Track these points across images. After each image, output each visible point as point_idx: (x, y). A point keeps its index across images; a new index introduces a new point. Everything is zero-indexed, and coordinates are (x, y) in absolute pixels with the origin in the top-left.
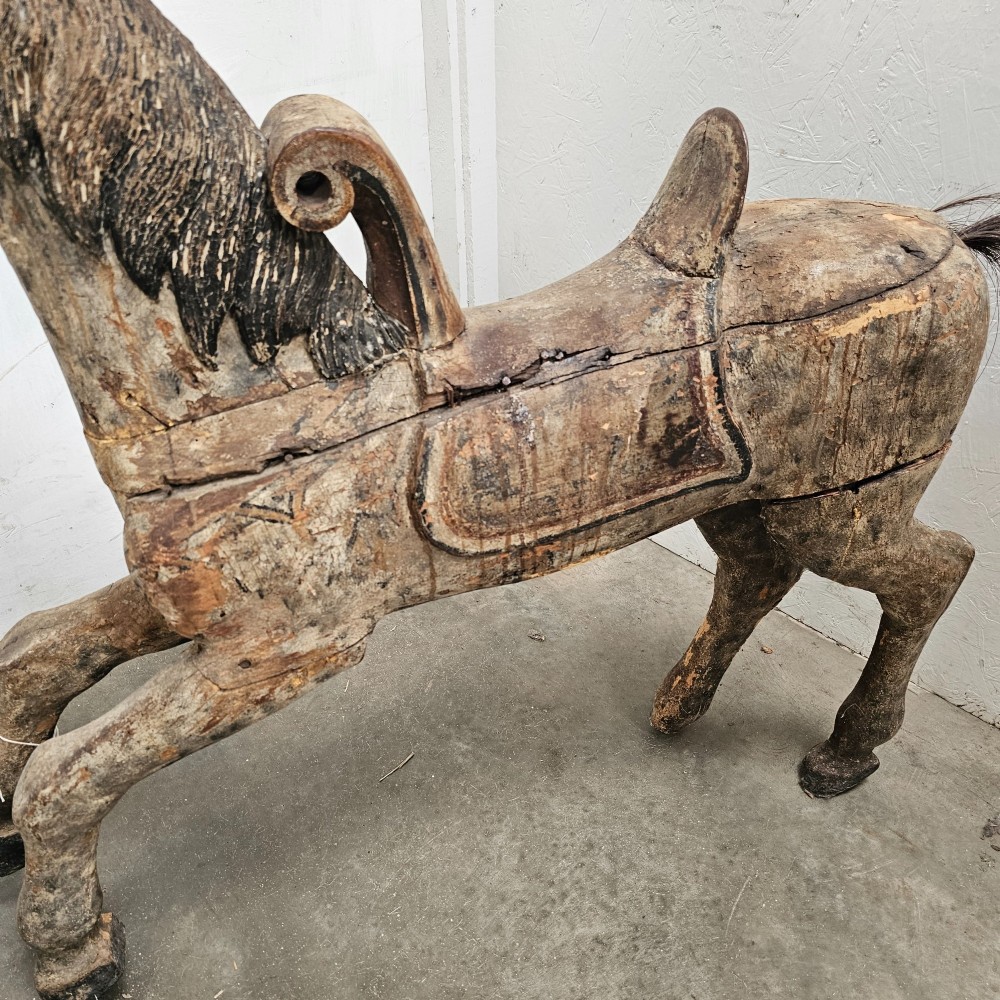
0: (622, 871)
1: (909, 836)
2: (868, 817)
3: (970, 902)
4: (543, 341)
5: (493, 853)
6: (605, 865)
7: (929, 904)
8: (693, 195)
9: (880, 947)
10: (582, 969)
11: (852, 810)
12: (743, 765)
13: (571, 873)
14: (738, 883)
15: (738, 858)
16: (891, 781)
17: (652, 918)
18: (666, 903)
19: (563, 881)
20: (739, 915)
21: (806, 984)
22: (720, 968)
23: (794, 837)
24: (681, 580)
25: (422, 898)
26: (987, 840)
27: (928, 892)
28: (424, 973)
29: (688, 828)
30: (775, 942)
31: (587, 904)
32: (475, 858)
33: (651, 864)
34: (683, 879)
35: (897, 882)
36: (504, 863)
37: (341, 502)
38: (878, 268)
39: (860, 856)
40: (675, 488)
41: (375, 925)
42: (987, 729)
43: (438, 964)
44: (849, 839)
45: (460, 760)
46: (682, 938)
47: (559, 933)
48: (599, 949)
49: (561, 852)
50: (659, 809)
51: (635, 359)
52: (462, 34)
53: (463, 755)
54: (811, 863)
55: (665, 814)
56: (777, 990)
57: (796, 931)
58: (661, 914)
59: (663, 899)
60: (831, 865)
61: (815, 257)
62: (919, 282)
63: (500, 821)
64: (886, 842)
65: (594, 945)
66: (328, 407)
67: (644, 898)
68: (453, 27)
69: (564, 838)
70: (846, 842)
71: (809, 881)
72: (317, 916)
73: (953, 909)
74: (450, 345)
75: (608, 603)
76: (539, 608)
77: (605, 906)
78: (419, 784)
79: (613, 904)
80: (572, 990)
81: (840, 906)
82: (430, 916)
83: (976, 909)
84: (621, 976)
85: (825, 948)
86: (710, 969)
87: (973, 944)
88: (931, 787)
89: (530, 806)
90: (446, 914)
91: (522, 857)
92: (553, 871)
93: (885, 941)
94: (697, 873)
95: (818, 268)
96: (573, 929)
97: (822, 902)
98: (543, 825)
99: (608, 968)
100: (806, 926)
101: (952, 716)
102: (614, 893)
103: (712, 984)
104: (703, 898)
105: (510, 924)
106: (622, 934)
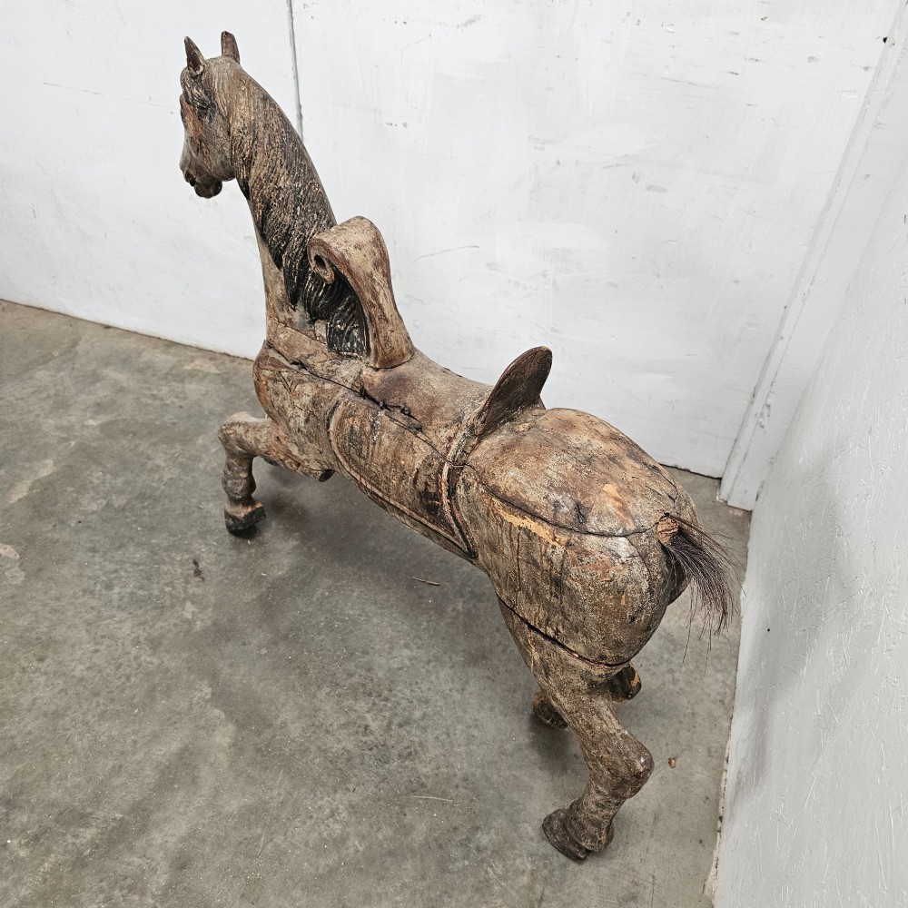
0: (418, 725)
2: (546, 871)
4: (410, 400)
5: (395, 653)
6: (417, 714)
9: (440, 896)
10: (345, 725)
11: (546, 859)
12: (545, 774)
13: (403, 698)
14: (444, 794)
15: (463, 791)
16: (591, 883)
17: (394, 752)
18: (408, 756)
19: (396, 695)
20: (420, 801)
21: (391, 853)
22: (379, 800)
23: (499, 822)
25: (351, 631)
28: (310, 652)
29: (470, 753)
30: (412, 827)
31: (387, 714)
32: (387, 646)
33: (432, 740)
34: (430, 761)
35: (499, 901)
36: (392, 661)
38: (543, 502)
39: (507, 871)
41: (326, 618)
43: (318, 656)
44: (518, 861)
45: (450, 609)
46: (389, 771)
47: (361, 706)
48: (362, 730)
49: (414, 687)
50: (475, 732)
51: (425, 441)
53: (454, 610)
54: (484, 839)
55: (473, 736)
56: (380, 837)
57: (426, 839)
58: (400, 756)
59: (410, 754)
60: (489, 852)
61: (520, 467)
62: (562, 531)
63: (418, 648)
64: (530, 888)
65: (363, 727)
66: (323, 357)
67: (406, 743)
69: (425, 686)
70: (515, 860)
71: (468, 839)
74: (377, 370)
77: (389, 724)
78: (421, 597)
79: (393, 727)
80: (331, 725)
81: (459, 864)
82: (342, 640)
84: (350, 747)
85: (422, 860)
86: (376, 794)
89: (436, 658)
90: (346, 647)
91: (400, 669)
92: (399, 688)
93: (446, 899)
94: (438, 768)
95: (513, 472)
96: (368, 712)
97: (456, 852)
98: (428, 671)
99: (352, 738)
100: (433, 845)
102: (400, 726)
103: (366, 798)
104: (422, 776)
105: (355, 679)
106: (376, 739)
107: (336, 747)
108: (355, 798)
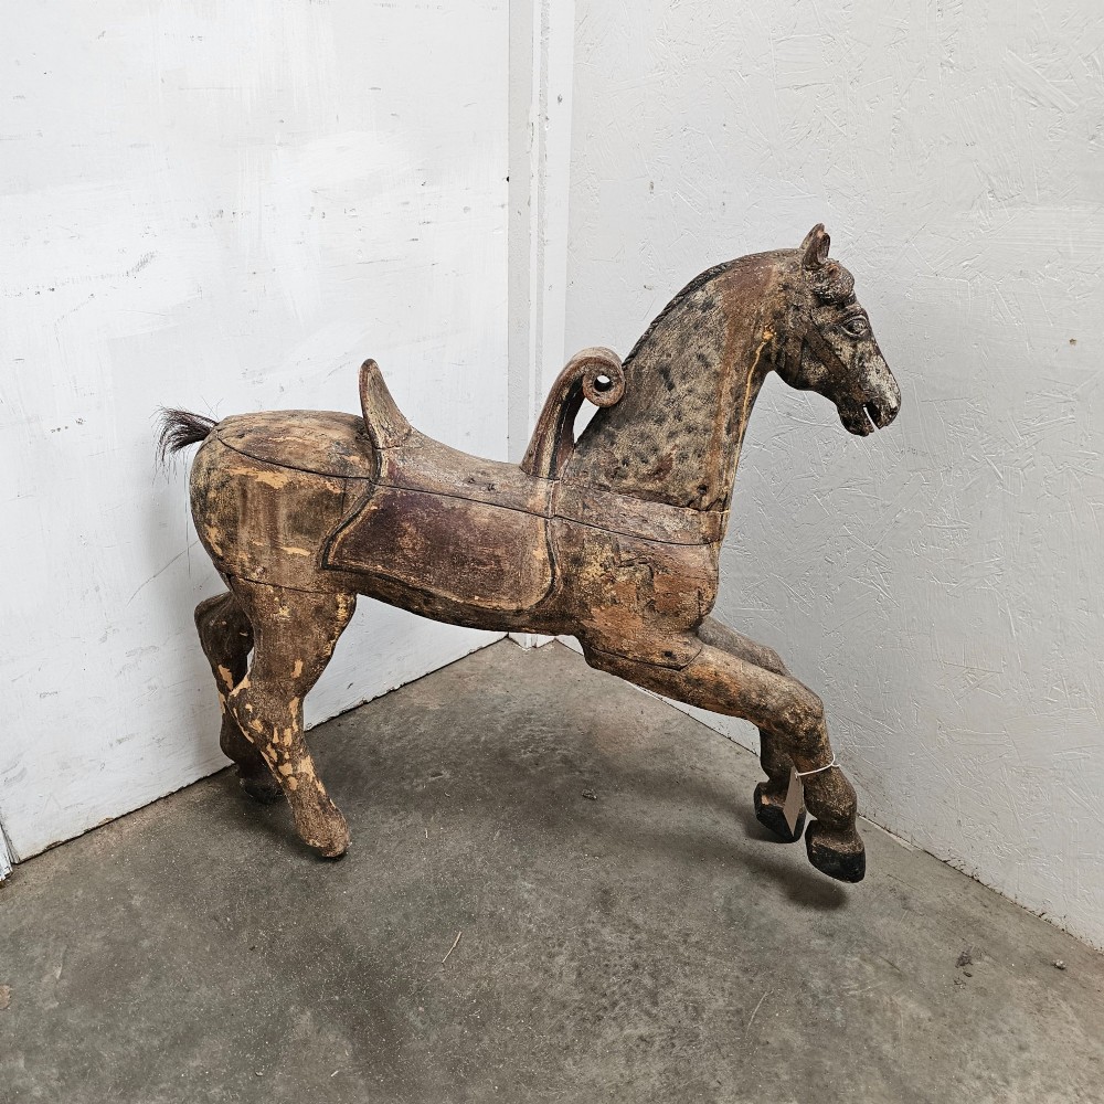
0: (662, 986)
1: (897, 964)
2: (865, 949)
3: (944, 1015)
5: (555, 971)
6: (648, 981)
7: (911, 1016)
9: (869, 1047)
10: (629, 1061)
11: (852, 942)
12: (763, 905)
13: (620, 987)
14: (756, 997)
15: (758, 978)
16: (885, 920)
17: (686, 1023)
18: (698, 1010)
19: (613, 992)
20: (757, 1022)
21: (810, 1074)
22: (741, 1061)
23: (803, 963)
24: (713, 750)
25: (498, 1004)
26: (961, 968)
27: (911, 1007)
28: (501, 1061)
29: (717, 954)
30: (786, 1042)
31: (634, 1011)
32: (540, 974)
33: (686, 981)
34: (711, 993)
35: (886, 998)
36: (564, 978)
39: (857, 979)
41: (460, 1023)
42: (967, 880)
43: (513, 1054)
44: (849, 966)
45: (526, 896)
46: (709, 1038)
47: (610, 1033)
48: (643, 1046)
49: (611, 970)
50: (693, 939)
52: (540, 303)
53: (527, 891)
54: (817, 983)
55: (697, 942)
56: (786, 1078)
57: (802, 1034)
58: (694, 1019)
59: (695, 1009)
60: (832, 985)
63: (560, 945)
64: (878, 968)
65: (638, 1042)
67: (680, 1007)
68: (533, 298)
69: (614, 960)
70: (846, 968)
71: (814, 996)
72: (411, 1016)
73: (930, 1020)
75: (650, 768)
76: (591, 772)
77: (648, 1014)
78: (492, 915)
79: (654, 1012)
80: (622, 1076)
81: (839, 1016)
82: (504, 1019)
83: (948, 1020)
84: (660, 1066)
85: (826, 1048)
86: (732, 1062)
87: (943, 1047)
88: (918, 926)
89: (586, 934)
90: (518, 1017)
91: (580, 975)
92: (605, 986)
93: (873, 1044)
94: (723, 989)
96: (622, 1030)
97: (825, 1013)
98: (596, 949)
99: (650, 1059)
100: (811, 1030)
101: (939, 870)
102: (655, 1004)
103: (734, 1073)
104: (728, 1008)
105: (570, 1025)
106: (662, 1034)
107: (655, 1081)
108: (730, 1086)
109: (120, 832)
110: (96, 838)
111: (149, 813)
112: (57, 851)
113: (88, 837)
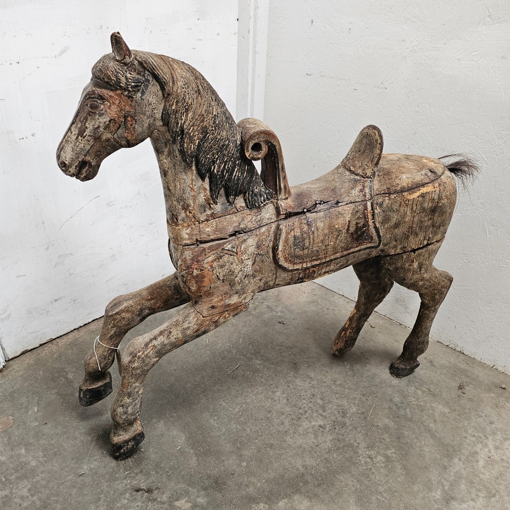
0: (327, 403)
1: (432, 390)
2: (416, 384)
3: (455, 411)
5: (276, 399)
6: (320, 402)
7: (441, 412)
8: (364, 152)
9: (424, 426)
10: (316, 436)
11: (410, 381)
12: (368, 367)
13: (307, 405)
14: (370, 406)
15: (369, 398)
16: (424, 371)
17: (340, 418)
18: (344, 414)
19: (305, 407)
20: (372, 417)
21: (399, 438)
22: (367, 434)
23: (389, 391)
24: (336, 301)
25: (252, 414)
26: (460, 391)
27: (440, 408)
28: (256, 439)
29: (350, 389)
30: (386, 425)
31: (315, 415)
32: (270, 400)
33: (337, 401)
34: (350, 406)
35: (428, 405)
36: (281, 402)
37: (252, 249)
38: (422, 177)
39: (414, 397)
40: (357, 249)
41: (235, 423)
42: (458, 353)
43: (262, 435)
44: (410, 391)
45: (258, 367)
46: (351, 425)
47: (305, 424)
48: (321, 429)
49: (302, 398)
50: (338, 383)
51: (347, 204)
52: (253, 84)
53: (258, 365)
54: (397, 399)
55: (340, 384)
56: (388, 440)
57: (393, 421)
58: (343, 417)
59: (343, 412)
60: (404, 400)
61: (403, 173)
62: (435, 182)
63: (277, 388)
64: (423, 392)
65: (319, 428)
66: (249, 218)
67: (336, 412)
69: (303, 393)
70: (409, 392)
71: (396, 405)
72: (212, 421)
73: (449, 413)
74: (287, 198)
75: (309, 310)
76: (281, 312)
77: (321, 415)
78: (243, 375)
79: (324, 414)
81: (409, 413)
82: (255, 420)
83: (457, 413)
84: (331, 438)
85: (404, 427)
86: (363, 435)
87: (457, 424)
88: (439, 373)
89: (288, 382)
90: (262, 419)
91: (288, 400)
92: (300, 404)
93: (426, 424)
94: (355, 404)
95: (404, 176)
96: (311, 422)
97: (402, 412)
98: (294, 389)
99: (325, 435)
100: (397, 420)
101: (445, 349)
102: (325, 411)
103: (364, 439)
104: (358, 412)
105: (286, 422)
106: (329, 424)
107: (329, 444)
108: (363, 445)
109: (57, 345)
110: (46, 348)
111: (71, 336)
112: (27, 354)
113: (41, 348)
